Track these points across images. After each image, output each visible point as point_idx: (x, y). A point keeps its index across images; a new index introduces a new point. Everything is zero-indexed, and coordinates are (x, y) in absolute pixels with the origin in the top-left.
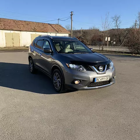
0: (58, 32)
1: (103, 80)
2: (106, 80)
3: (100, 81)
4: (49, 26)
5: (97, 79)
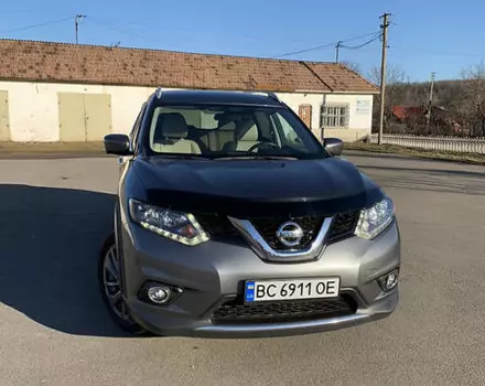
0: (332, 91)
1: (297, 295)
2: (314, 295)
3: (278, 297)
4: (302, 69)
5: (261, 288)
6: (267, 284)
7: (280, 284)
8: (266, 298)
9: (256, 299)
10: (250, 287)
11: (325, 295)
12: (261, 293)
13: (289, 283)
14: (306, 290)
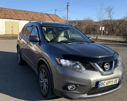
1: (110, 84)
3: (106, 85)
4: (46, 16)
5: (102, 83)
6: (103, 82)
7: (106, 82)
8: (103, 86)
9: (101, 87)
10: (100, 83)
11: (116, 83)
12: (102, 85)
13: (108, 81)
14: (112, 82)
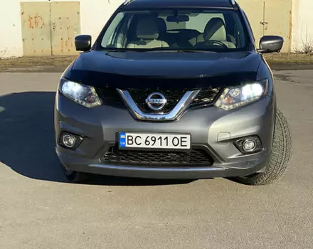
1: (157, 145)
2: (171, 146)
3: (143, 146)
5: (130, 138)
7: (144, 136)
8: (134, 145)
9: (127, 146)
10: (122, 137)
11: (179, 147)
12: (130, 142)
14: (164, 142)
